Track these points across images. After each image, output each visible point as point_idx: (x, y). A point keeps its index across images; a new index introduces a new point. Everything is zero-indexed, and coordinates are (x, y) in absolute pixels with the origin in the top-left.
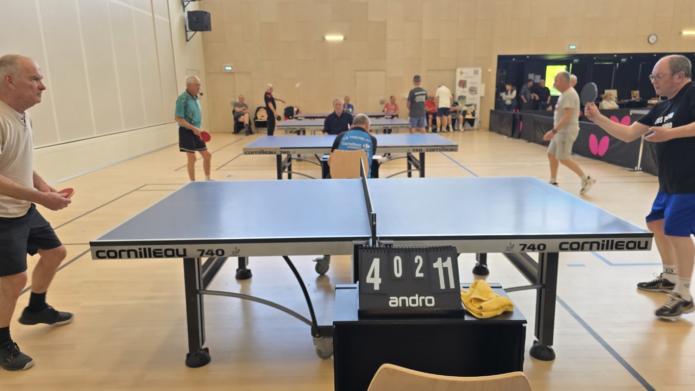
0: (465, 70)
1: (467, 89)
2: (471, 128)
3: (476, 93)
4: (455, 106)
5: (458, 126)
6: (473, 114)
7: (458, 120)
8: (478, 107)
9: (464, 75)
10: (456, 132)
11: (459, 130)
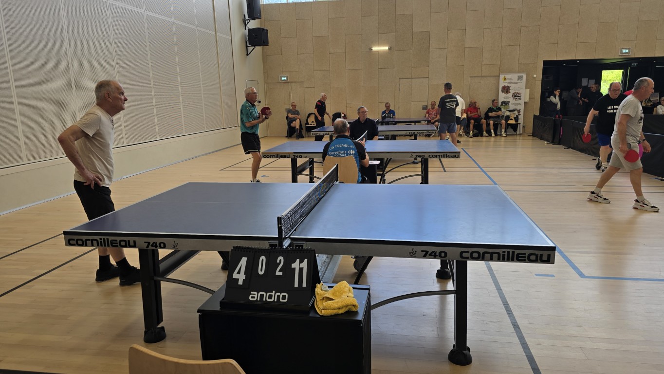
0: (508, 76)
1: (510, 95)
2: (514, 133)
3: (520, 99)
4: (498, 112)
5: (501, 131)
6: (516, 119)
7: (501, 125)
8: (522, 113)
9: (507, 81)
10: (498, 138)
11: (501, 135)
